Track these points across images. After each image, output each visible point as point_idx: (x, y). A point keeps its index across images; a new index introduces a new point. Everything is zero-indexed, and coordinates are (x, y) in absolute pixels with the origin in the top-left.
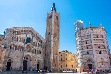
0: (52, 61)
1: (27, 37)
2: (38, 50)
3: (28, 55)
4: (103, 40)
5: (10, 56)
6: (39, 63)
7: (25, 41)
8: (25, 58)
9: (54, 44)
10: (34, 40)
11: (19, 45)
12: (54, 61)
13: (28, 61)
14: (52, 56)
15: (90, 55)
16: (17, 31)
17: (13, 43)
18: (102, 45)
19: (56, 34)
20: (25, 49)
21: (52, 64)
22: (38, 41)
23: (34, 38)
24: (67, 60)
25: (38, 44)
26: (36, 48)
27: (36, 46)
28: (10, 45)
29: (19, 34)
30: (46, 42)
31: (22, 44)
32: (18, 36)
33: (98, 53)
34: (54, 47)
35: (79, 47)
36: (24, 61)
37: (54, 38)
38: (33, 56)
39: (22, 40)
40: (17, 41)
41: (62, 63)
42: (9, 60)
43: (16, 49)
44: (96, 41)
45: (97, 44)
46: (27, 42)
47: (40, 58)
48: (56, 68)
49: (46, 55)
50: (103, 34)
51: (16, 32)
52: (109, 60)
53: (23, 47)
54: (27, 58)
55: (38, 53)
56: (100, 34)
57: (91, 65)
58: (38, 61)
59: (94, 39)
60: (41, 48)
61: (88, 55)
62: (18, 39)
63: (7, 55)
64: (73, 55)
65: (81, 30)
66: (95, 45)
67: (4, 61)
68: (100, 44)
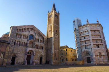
0: (53, 55)
1: (30, 34)
3: (31, 51)
4: (100, 35)
5: (14, 52)
6: (41, 57)
7: (28, 38)
8: (28, 53)
9: (55, 40)
10: (37, 37)
11: (22, 41)
12: (55, 55)
13: (32, 56)
14: (53, 51)
15: (88, 49)
16: (20, 28)
17: (16, 40)
18: (99, 40)
19: (56, 31)
20: (28, 45)
21: (53, 58)
23: (36, 35)
24: (67, 54)
25: (41, 40)
26: (39, 44)
27: (38, 42)
28: (14, 41)
29: (22, 32)
33: (96, 47)
34: (55, 42)
36: (27, 56)
37: (55, 34)
38: (36, 51)
39: (25, 37)
40: (21, 37)
41: (62, 57)
42: (13, 55)
43: (20, 45)
45: (95, 39)
46: (30, 39)
47: (42, 52)
48: (57, 61)
49: (48, 50)
50: (100, 30)
52: (106, 53)
53: (26, 43)
55: (40, 49)
56: (97, 30)
58: (40, 55)
59: (92, 34)
60: (43, 44)
61: (86, 50)
62: (21, 35)
63: (11, 50)
64: (72, 50)
65: (79, 27)
66: (93, 40)
67: (8, 56)
68: (97, 39)
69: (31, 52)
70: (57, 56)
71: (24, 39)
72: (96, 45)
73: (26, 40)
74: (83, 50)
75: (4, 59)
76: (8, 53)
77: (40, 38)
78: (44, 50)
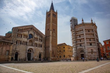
0: (51, 53)
1: (29, 33)
2: (39, 44)
4: (93, 34)
5: (17, 50)
6: (40, 54)
7: (28, 37)
8: (28, 51)
9: (52, 39)
10: (36, 36)
11: (23, 41)
12: (53, 53)
13: (32, 53)
14: (51, 49)
15: (82, 47)
17: (18, 39)
18: (92, 38)
19: (54, 30)
20: (28, 44)
21: (51, 55)
22: (39, 37)
23: (35, 34)
24: (64, 51)
25: (39, 39)
26: (38, 42)
27: (37, 40)
28: (16, 41)
29: (23, 32)
30: (46, 37)
31: (25, 40)
32: (22, 33)
33: (89, 45)
34: (52, 41)
35: (74, 41)
36: (28, 53)
37: (52, 33)
38: (35, 49)
39: (25, 36)
40: (22, 37)
41: (60, 54)
42: (16, 53)
43: (21, 44)
44: (88, 35)
45: (88, 37)
46: (29, 38)
47: (41, 50)
48: (55, 58)
49: (46, 48)
50: (94, 29)
51: (20, 30)
52: (98, 50)
53: (26, 42)
54: (30, 51)
55: (39, 47)
56: (91, 29)
57: (83, 55)
59: (86, 33)
61: (81, 47)
62: (22, 35)
63: (14, 48)
64: (70, 47)
65: (75, 26)
66: (87, 38)
67: (12, 53)
68: (90, 37)
69: (31, 50)
70: (54, 53)
71: (24, 39)
72: (89, 43)
73: (27, 39)
74: (78, 48)
75: (9, 56)
76: (12, 51)
77: (38, 37)
78: (43, 48)
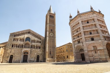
2: (37, 46)
4: (95, 24)
6: (38, 56)
11: (19, 44)
12: (50, 54)
16: (17, 34)
17: (14, 43)
18: (94, 30)
19: (52, 30)
21: (47, 56)
25: (37, 41)
28: (12, 45)
32: (18, 37)
34: (49, 41)
36: (24, 55)
37: (49, 34)
39: (22, 40)
40: (18, 41)
41: (64, 54)
42: (11, 55)
45: (87, 30)
46: (26, 41)
47: (39, 52)
50: (95, 18)
53: (22, 45)
59: (83, 25)
60: (40, 44)
66: (85, 32)
68: (90, 30)
69: (28, 52)
72: (89, 37)
74: (75, 46)
78: (42, 49)
